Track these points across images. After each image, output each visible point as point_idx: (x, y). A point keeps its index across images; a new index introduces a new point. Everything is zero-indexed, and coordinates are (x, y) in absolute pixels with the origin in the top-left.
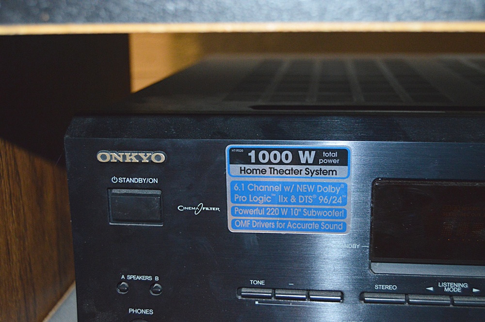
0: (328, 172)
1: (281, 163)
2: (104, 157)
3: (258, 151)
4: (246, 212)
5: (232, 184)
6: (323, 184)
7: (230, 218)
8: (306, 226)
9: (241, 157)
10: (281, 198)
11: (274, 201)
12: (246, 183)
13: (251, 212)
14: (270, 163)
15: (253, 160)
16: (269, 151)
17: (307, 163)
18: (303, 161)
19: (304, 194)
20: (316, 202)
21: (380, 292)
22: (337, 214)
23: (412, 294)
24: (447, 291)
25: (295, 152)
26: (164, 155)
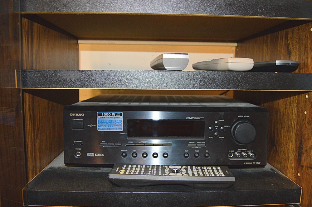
0: (117, 118)
1: (108, 116)
2: (71, 115)
3: (104, 113)
4: (101, 126)
5: (98, 120)
6: (117, 120)
7: (98, 127)
8: (114, 129)
9: (100, 115)
10: (108, 123)
11: (107, 124)
12: (101, 120)
13: (102, 126)
14: (106, 116)
15: (103, 115)
16: (106, 113)
18: (113, 115)
19: (113, 122)
20: (116, 124)
21: (130, 143)
22: (120, 126)
23: (137, 144)
24: (143, 142)
25: (111, 113)
26: (84, 114)
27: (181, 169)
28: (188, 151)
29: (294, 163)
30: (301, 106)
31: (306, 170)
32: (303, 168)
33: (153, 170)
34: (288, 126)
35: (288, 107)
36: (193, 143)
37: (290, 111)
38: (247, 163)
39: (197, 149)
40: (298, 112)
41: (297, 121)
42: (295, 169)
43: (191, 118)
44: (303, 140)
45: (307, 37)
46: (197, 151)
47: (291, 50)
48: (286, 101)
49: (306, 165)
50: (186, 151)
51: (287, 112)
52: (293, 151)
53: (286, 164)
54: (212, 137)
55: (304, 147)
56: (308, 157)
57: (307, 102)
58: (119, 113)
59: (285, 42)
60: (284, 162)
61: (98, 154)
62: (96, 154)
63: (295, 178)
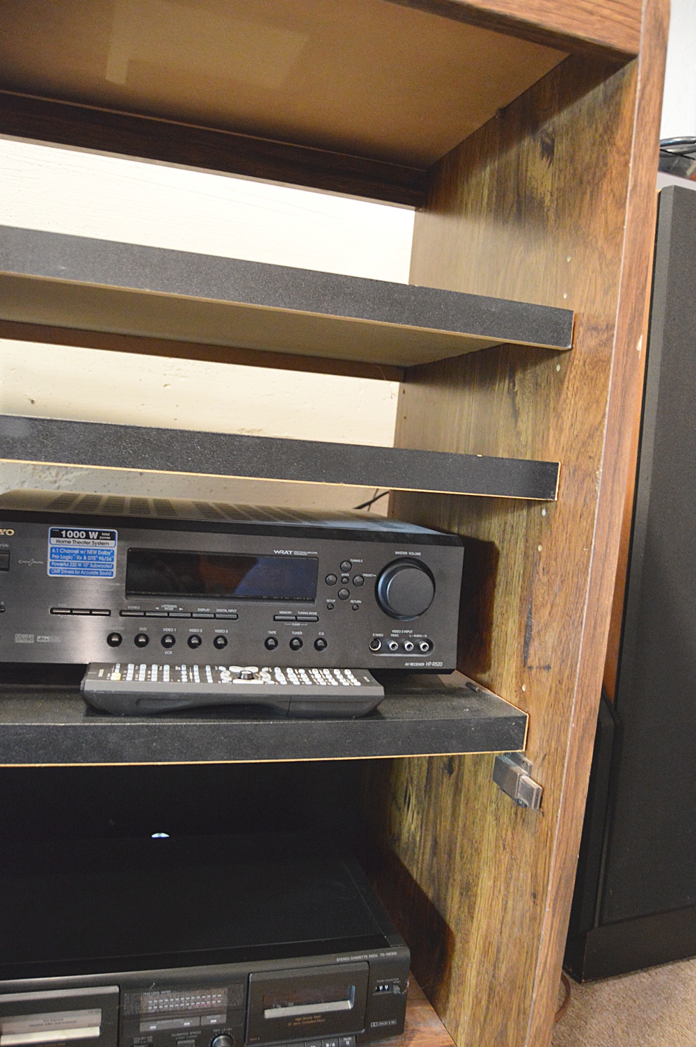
0: (104, 544)
1: (79, 538)
3: (67, 531)
4: (58, 564)
5: (52, 548)
6: (102, 550)
7: (49, 567)
8: (91, 573)
9: (57, 534)
10: (78, 557)
11: (74, 559)
12: (59, 548)
13: (62, 564)
14: (73, 537)
15: (64, 536)
16: (73, 531)
17: (93, 539)
18: (91, 537)
19: (90, 555)
20: (97, 560)
21: (131, 610)
22: (108, 566)
23: (148, 612)
24: (166, 609)
25: (87, 532)
26: (13, 531)
27: (258, 673)
28: (275, 632)
29: (514, 665)
30: (533, 533)
31: (538, 674)
32: (532, 672)
33: (191, 674)
34: (507, 582)
35: (508, 537)
36: (289, 613)
37: (511, 547)
38: (412, 664)
39: (297, 629)
40: (526, 547)
41: (525, 569)
42: (516, 678)
43: (287, 552)
44: (533, 610)
45: (550, 383)
46: (298, 633)
47: (519, 408)
48: (506, 523)
49: (538, 665)
50: (271, 632)
51: (505, 548)
52: (514, 636)
53: (499, 670)
54: (334, 601)
55: (536, 624)
56: (541, 645)
57: (544, 525)
58: (107, 532)
59: (509, 387)
60: (496, 665)
61: (46, 637)
62: (39, 637)
63: (516, 697)
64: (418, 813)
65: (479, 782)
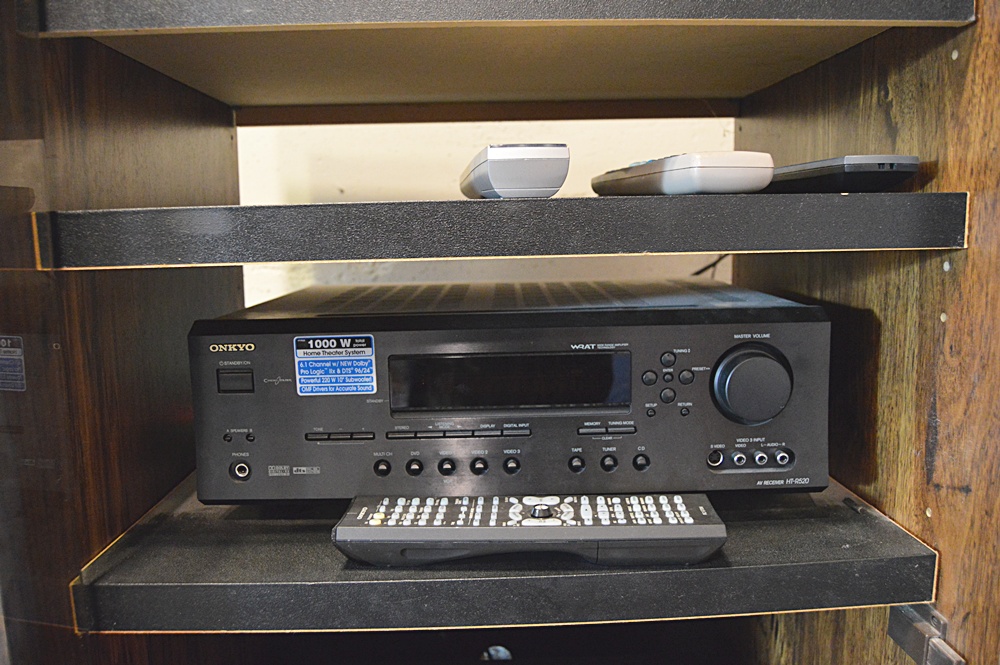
0: (359, 352)
1: (329, 347)
2: (214, 348)
3: (314, 340)
4: (309, 381)
5: (299, 362)
6: (357, 360)
7: (299, 385)
8: (348, 389)
9: (304, 345)
10: (331, 371)
11: (327, 373)
12: (308, 362)
13: (312, 381)
14: (322, 348)
15: (312, 346)
16: (322, 339)
17: (346, 347)
18: (343, 345)
19: (345, 367)
20: (353, 372)
21: (399, 431)
22: (367, 380)
23: (420, 432)
24: (441, 428)
25: (338, 340)
26: (252, 345)
27: (558, 505)
28: (580, 450)
29: (912, 478)
30: (931, 296)
31: (950, 496)
32: (941, 492)
33: (472, 510)
34: (895, 364)
35: (892, 302)
36: (597, 423)
37: (899, 316)
38: (766, 483)
39: (608, 444)
40: (921, 317)
41: (920, 347)
42: (916, 498)
43: (588, 346)
44: (938, 406)
45: (943, 80)
46: (611, 449)
47: (896, 124)
48: (888, 284)
49: (949, 483)
50: (576, 450)
51: (889, 318)
52: (910, 439)
53: (891, 483)
54: (655, 405)
55: (942, 425)
56: (953, 456)
57: (947, 286)
58: (361, 338)
59: (879, 98)
60: (885, 476)
61: (303, 468)
62: (295, 469)
63: (917, 523)
64: (789, 645)
65: (867, 627)
